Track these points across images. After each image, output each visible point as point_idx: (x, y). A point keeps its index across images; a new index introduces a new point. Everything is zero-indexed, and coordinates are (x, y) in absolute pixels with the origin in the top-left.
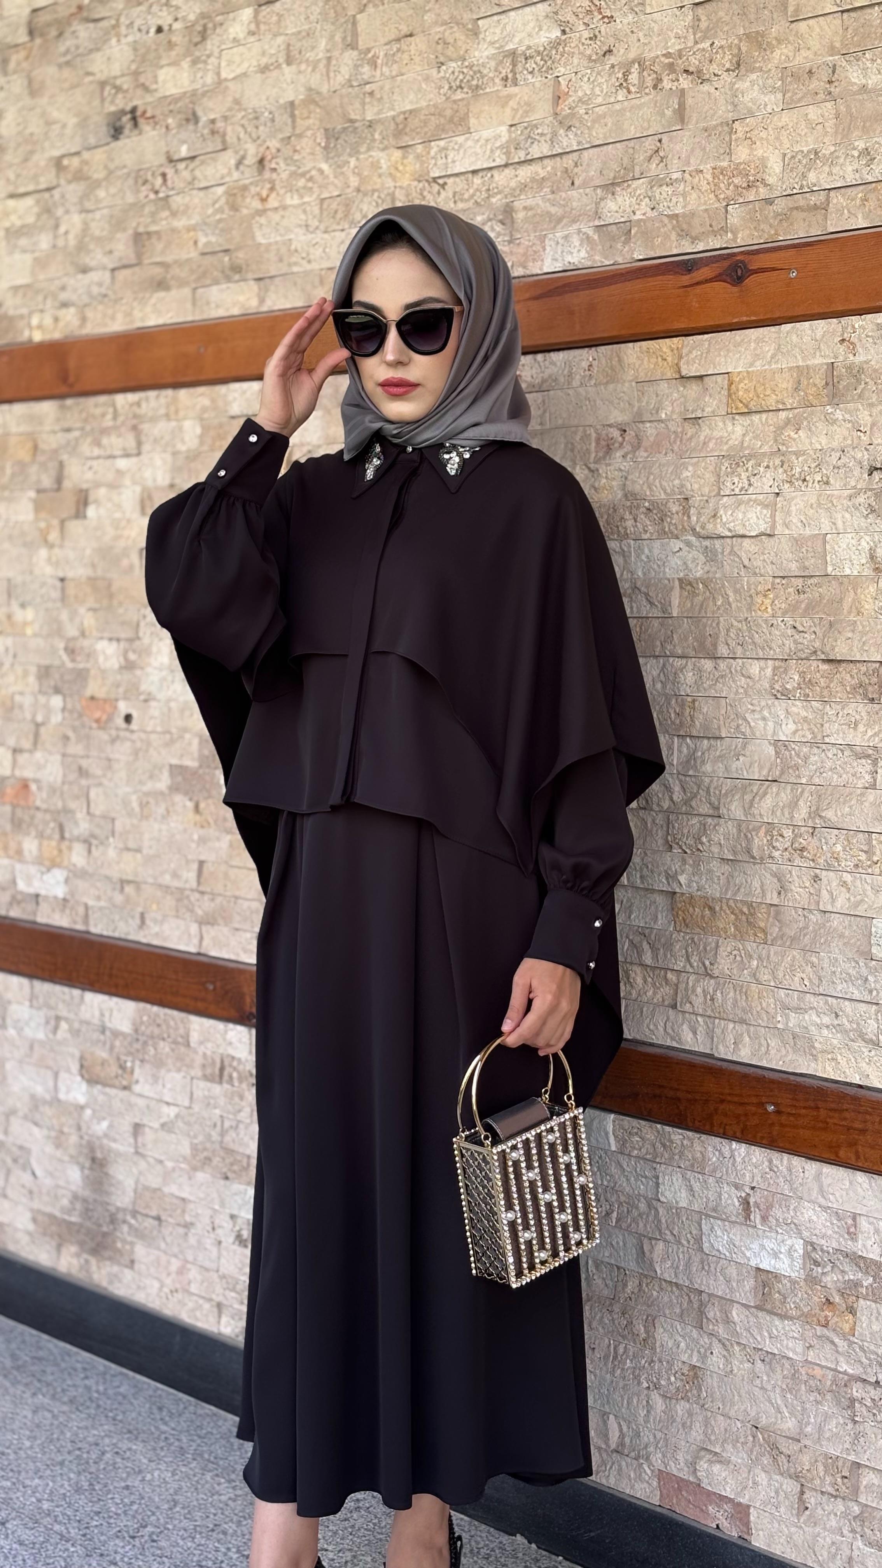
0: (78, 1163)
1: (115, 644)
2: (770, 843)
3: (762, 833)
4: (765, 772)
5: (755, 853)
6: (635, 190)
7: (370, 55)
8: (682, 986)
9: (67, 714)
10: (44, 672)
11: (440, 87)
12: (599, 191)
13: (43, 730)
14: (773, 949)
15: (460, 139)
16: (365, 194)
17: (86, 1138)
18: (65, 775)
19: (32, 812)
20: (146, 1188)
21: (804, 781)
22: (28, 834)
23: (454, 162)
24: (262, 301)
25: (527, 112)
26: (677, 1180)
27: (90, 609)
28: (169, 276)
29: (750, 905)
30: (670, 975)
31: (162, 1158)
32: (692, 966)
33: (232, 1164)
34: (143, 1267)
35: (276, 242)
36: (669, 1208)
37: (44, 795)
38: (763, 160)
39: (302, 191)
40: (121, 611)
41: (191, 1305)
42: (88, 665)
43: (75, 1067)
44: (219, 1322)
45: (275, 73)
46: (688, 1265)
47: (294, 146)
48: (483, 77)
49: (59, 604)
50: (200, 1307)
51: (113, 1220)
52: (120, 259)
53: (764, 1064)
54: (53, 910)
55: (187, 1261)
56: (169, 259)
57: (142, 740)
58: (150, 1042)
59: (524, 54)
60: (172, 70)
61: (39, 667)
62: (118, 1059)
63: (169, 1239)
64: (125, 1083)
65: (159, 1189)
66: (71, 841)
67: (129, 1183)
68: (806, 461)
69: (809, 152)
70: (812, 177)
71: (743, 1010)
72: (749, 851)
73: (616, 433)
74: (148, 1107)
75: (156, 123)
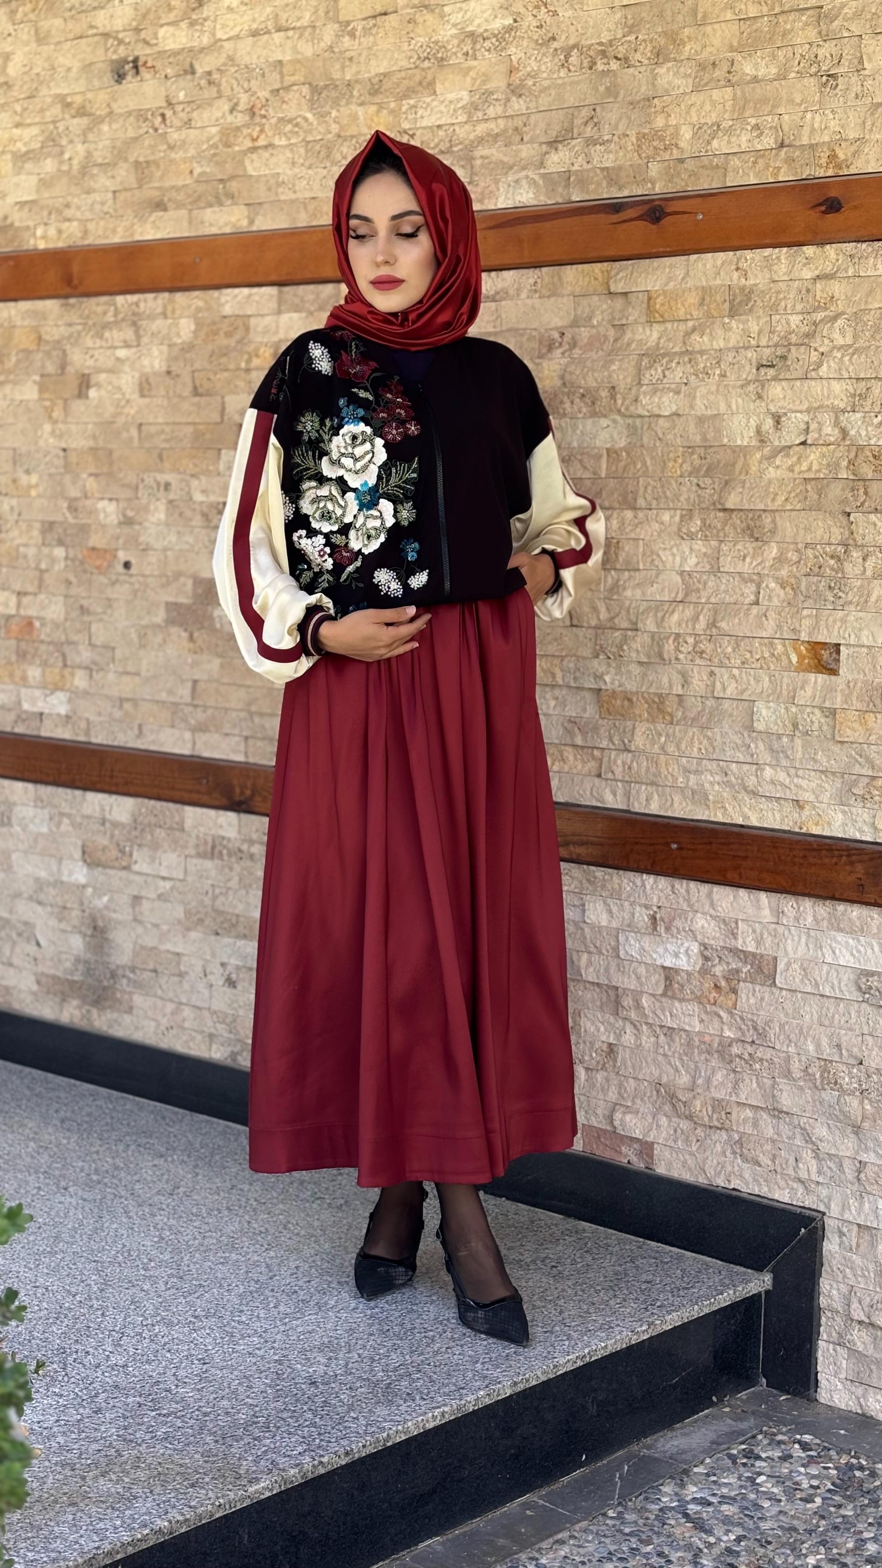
0: (80, 932)
1: (114, 503)
2: (677, 649)
3: (671, 641)
4: (673, 595)
5: (666, 656)
6: (574, 147)
7: (350, 28)
8: (605, 760)
9: (69, 562)
10: (48, 527)
11: (410, 57)
12: (544, 147)
13: (46, 576)
14: (677, 728)
15: (428, 100)
16: (345, 140)
17: (88, 911)
18: (67, 613)
19: (36, 645)
20: (143, 947)
21: (703, 600)
22: (31, 664)
23: (422, 117)
24: (251, 222)
25: (484, 82)
26: (600, 906)
27: (91, 475)
28: (166, 199)
29: (660, 696)
30: (596, 752)
31: (159, 922)
32: (614, 744)
33: (222, 923)
34: (141, 1012)
35: (265, 175)
36: (592, 927)
37: (48, 630)
38: (677, 127)
39: (289, 135)
40: (121, 475)
41: (184, 1038)
42: (89, 521)
43: (78, 854)
44: (210, 1050)
45: (266, 37)
46: (607, 970)
47: (282, 98)
48: (447, 51)
49: (62, 470)
50: (193, 1039)
51: (113, 975)
52: (122, 183)
53: (670, 814)
54: (56, 726)
55: (181, 1004)
56: (167, 184)
57: (140, 583)
58: (147, 830)
59: (482, 34)
60: (171, 29)
61: (43, 523)
62: (118, 845)
63: (165, 987)
64: (124, 864)
65: (155, 948)
66: (73, 667)
67: (127, 947)
68: (708, 359)
69: (713, 125)
70: (715, 143)
71: (654, 775)
72: (661, 656)
73: (556, 335)
74: (146, 882)
75: (156, 72)
